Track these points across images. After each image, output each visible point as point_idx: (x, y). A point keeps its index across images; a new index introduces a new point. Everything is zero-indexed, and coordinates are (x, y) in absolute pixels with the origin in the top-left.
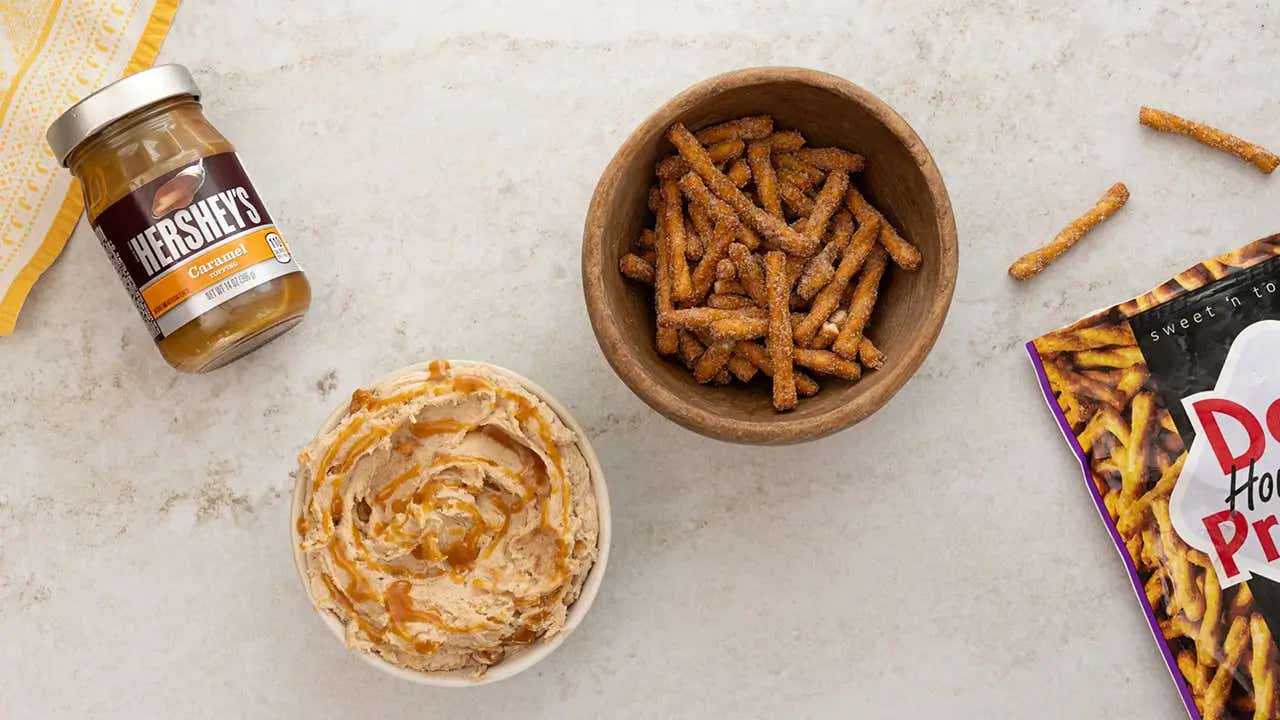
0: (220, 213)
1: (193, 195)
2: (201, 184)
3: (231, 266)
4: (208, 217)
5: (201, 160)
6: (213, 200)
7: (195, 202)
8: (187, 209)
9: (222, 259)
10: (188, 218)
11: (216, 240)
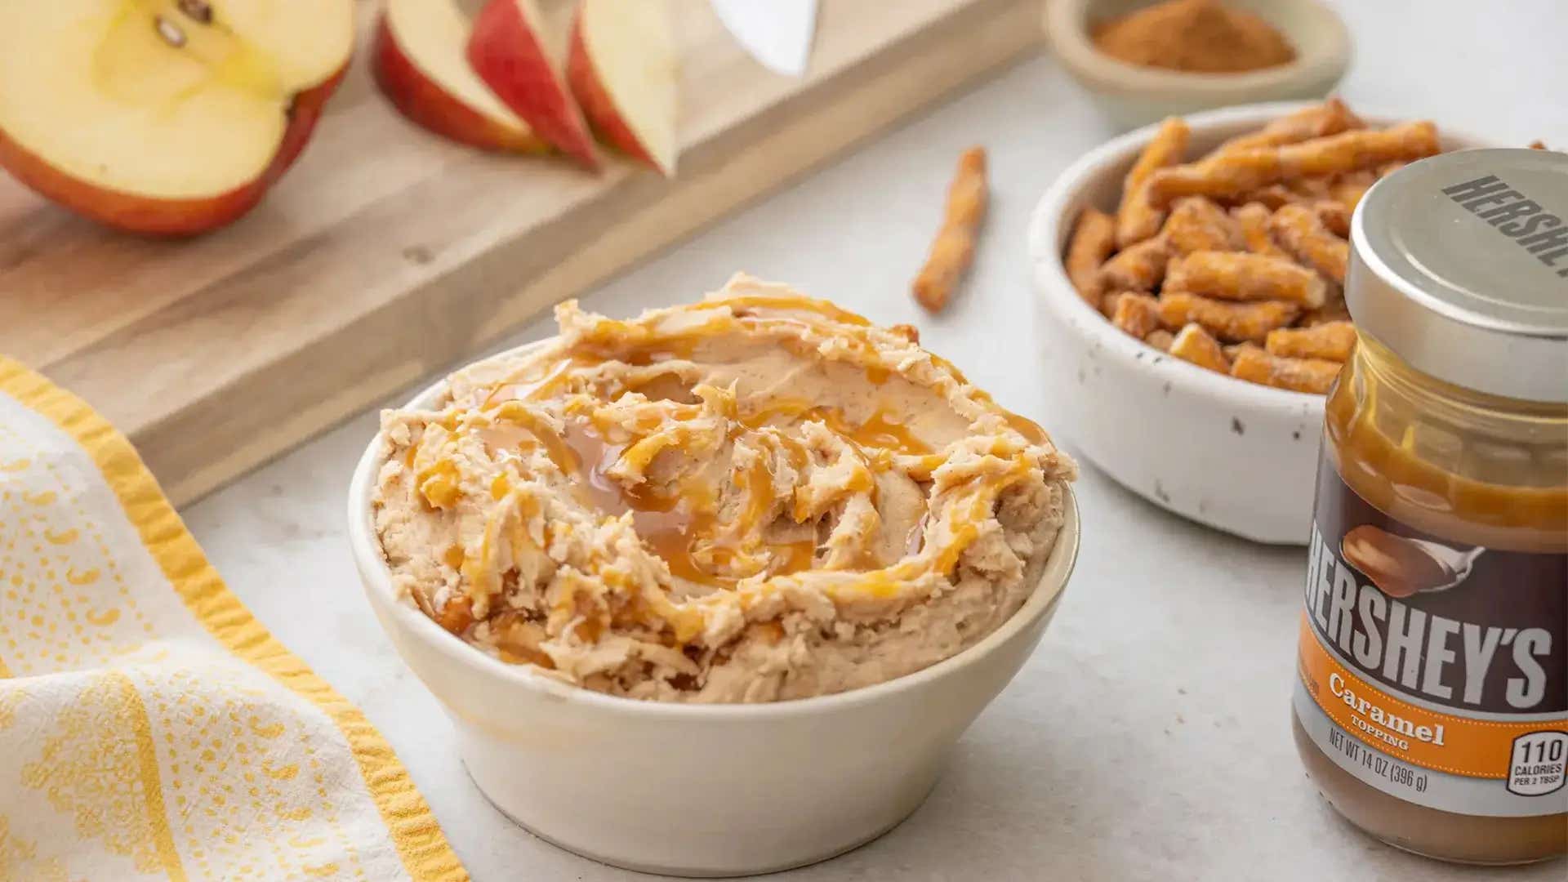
0: (1439, 655)
1: (1414, 591)
2: (1442, 588)
3: (1393, 740)
4: (1414, 643)
5: (1479, 550)
6: (1443, 626)
7: (1411, 603)
8: (1389, 600)
9: (1386, 718)
10: (1380, 613)
11: (1398, 685)
